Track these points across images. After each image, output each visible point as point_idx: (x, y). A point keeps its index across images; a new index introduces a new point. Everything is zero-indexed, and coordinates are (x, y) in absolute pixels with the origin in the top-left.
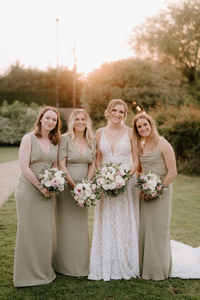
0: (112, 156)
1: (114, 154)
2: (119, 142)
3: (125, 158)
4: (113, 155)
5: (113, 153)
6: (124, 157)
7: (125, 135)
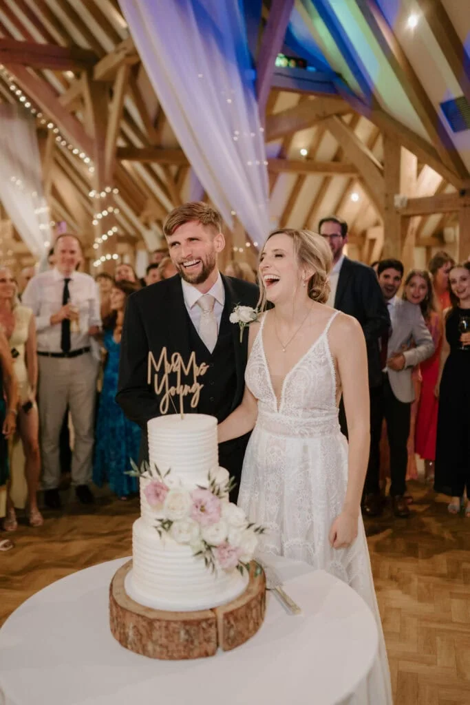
0: (275, 408)
1: (283, 404)
2: (297, 366)
3: (317, 419)
4: (278, 405)
5: (279, 399)
6: (313, 416)
7: (318, 342)
